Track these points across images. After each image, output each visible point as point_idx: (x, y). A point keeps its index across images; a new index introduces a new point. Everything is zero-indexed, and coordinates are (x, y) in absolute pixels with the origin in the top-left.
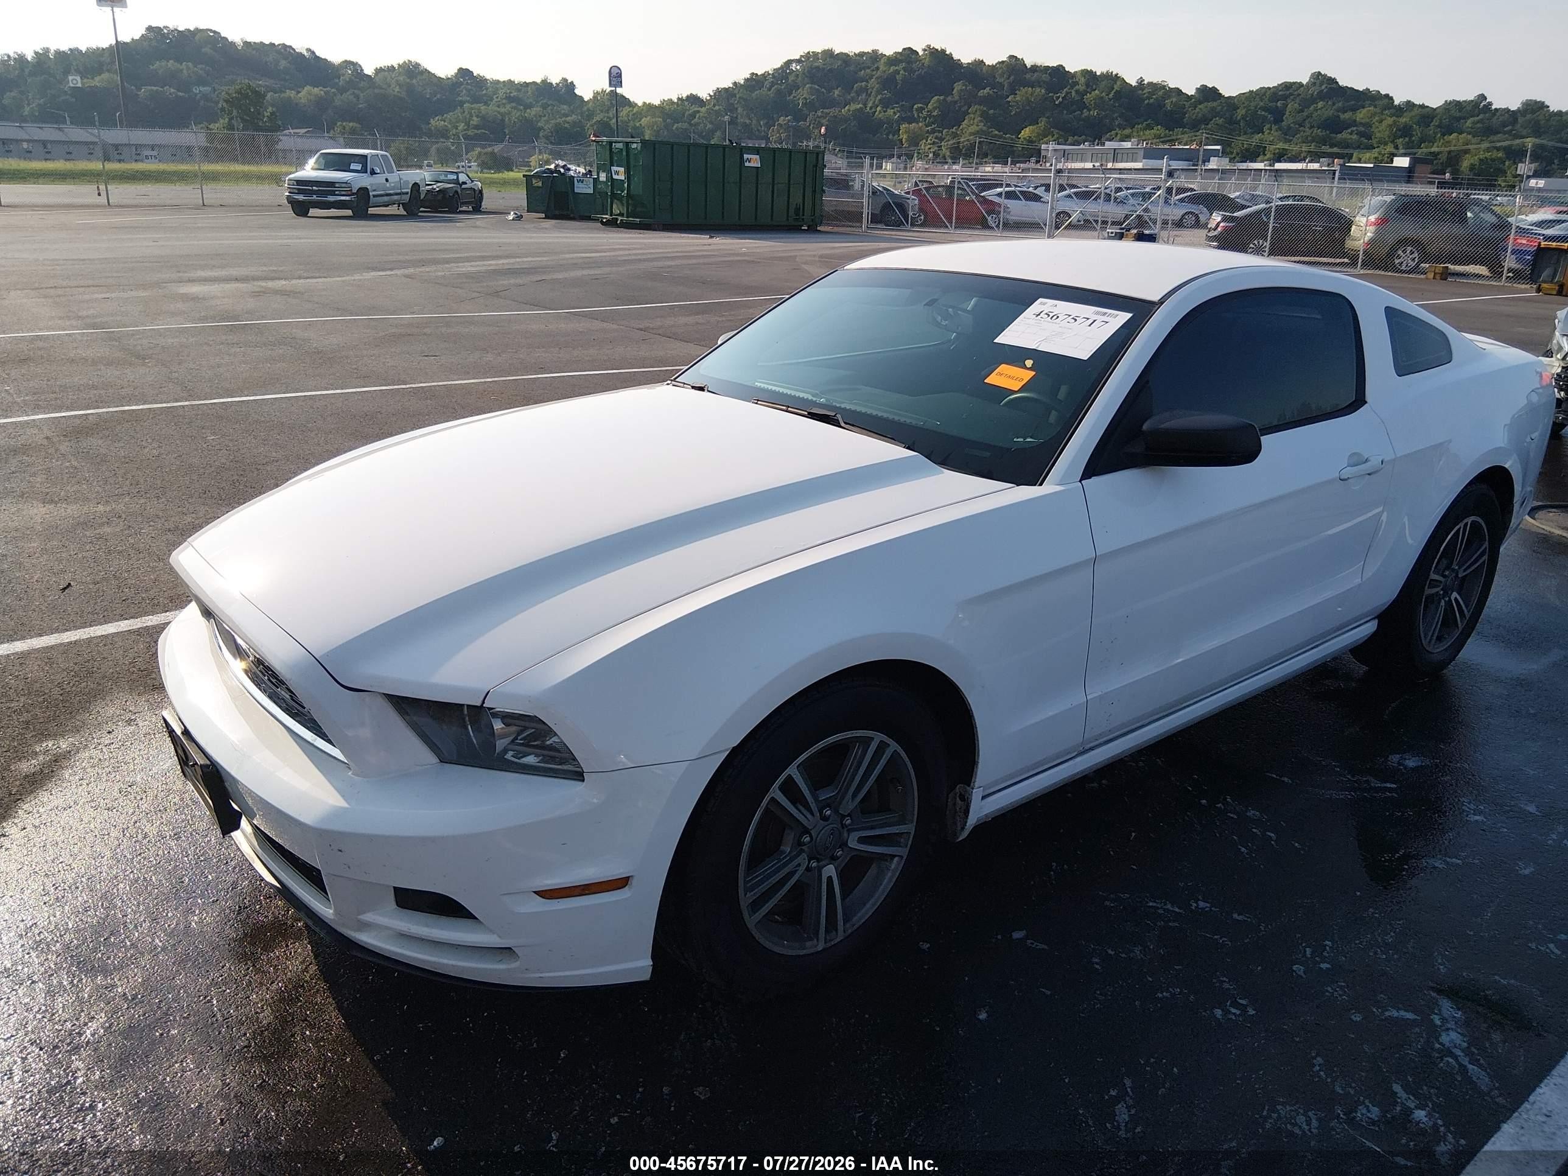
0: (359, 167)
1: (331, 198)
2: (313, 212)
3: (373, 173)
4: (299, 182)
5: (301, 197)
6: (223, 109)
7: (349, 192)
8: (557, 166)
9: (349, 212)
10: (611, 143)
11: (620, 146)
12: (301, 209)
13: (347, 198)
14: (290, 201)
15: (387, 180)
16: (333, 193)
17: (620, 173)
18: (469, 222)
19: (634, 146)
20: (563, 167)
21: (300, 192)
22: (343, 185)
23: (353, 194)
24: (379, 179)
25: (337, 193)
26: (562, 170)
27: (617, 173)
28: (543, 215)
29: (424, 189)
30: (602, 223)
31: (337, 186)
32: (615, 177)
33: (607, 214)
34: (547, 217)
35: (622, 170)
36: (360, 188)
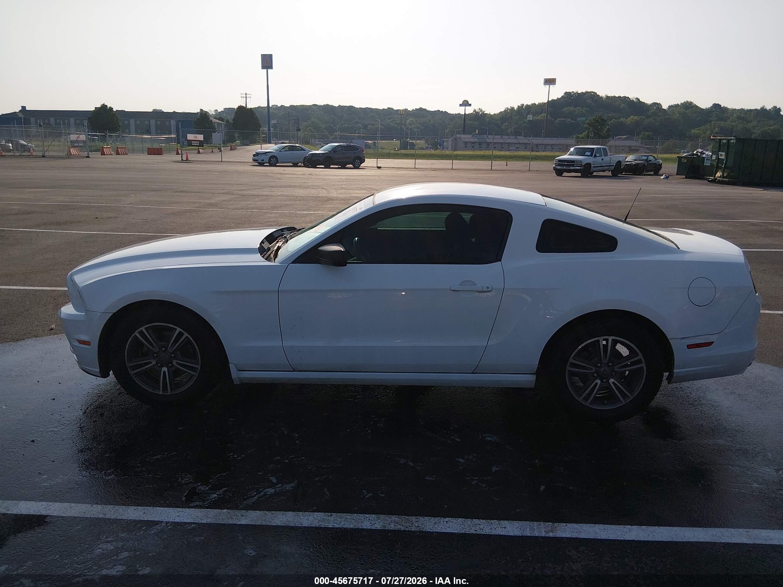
0: (589, 154)
1: (572, 168)
2: (565, 174)
3: (595, 156)
4: (560, 161)
5: (559, 167)
6: (586, 128)
7: (581, 165)
8: (698, 152)
9: (579, 174)
10: (720, 140)
11: (725, 141)
12: (559, 173)
13: (579, 168)
14: (555, 169)
15: (602, 160)
16: (573, 166)
17: (722, 155)
18: (634, 180)
19: (732, 141)
20: (701, 153)
21: (559, 165)
22: (579, 162)
23: (582, 166)
24: (599, 159)
25: (575, 165)
26: (699, 154)
27: (721, 155)
28: (684, 177)
29: (623, 164)
30: (709, 181)
31: (575, 162)
32: (720, 157)
33: (712, 177)
34: (686, 178)
35: (724, 153)
36: (586, 163)
